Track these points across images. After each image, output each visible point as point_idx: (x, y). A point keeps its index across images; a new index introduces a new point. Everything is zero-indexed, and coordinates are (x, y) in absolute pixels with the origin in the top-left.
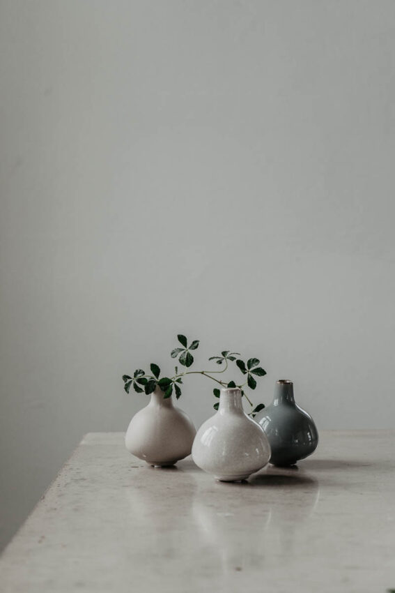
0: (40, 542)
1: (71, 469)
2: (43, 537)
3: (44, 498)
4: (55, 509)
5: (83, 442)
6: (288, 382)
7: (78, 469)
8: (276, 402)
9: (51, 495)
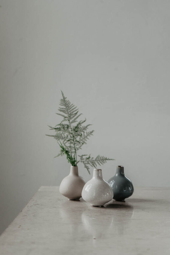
0: (19, 227)
1: (33, 200)
2: (20, 226)
3: (22, 211)
4: (26, 215)
5: (39, 190)
6: (122, 167)
7: (36, 200)
8: (117, 175)
9: (25, 209)
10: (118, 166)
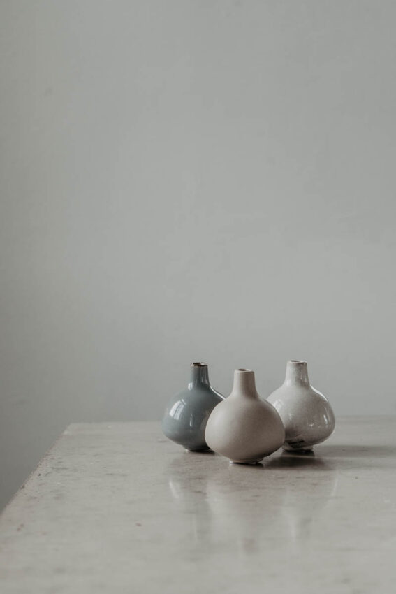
0: (19, 530)
1: (53, 459)
2: (22, 525)
3: (23, 487)
4: (36, 498)
5: (66, 433)
6: (203, 364)
7: (60, 458)
8: (190, 386)
9: (32, 485)
10: (194, 364)
